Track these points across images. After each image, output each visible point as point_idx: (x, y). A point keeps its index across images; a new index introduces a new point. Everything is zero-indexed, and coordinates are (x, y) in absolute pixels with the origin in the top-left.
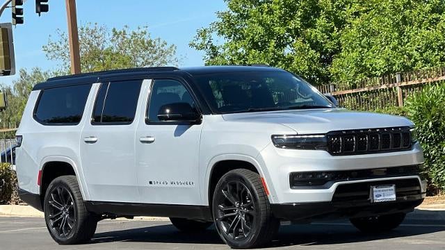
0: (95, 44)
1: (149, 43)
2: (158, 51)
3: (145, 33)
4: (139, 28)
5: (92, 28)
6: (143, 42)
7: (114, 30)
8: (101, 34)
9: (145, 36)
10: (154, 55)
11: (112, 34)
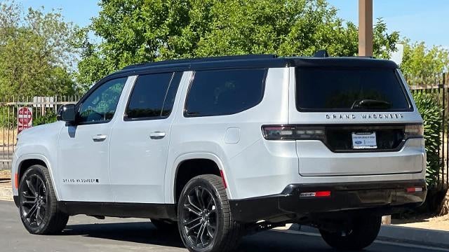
0: (9, 21)
1: (62, 25)
2: (70, 34)
3: (59, 16)
4: (53, 10)
5: (8, 4)
6: (56, 24)
7: (30, 9)
8: (16, 11)
9: (58, 18)
10: (66, 38)
11: (28, 12)
